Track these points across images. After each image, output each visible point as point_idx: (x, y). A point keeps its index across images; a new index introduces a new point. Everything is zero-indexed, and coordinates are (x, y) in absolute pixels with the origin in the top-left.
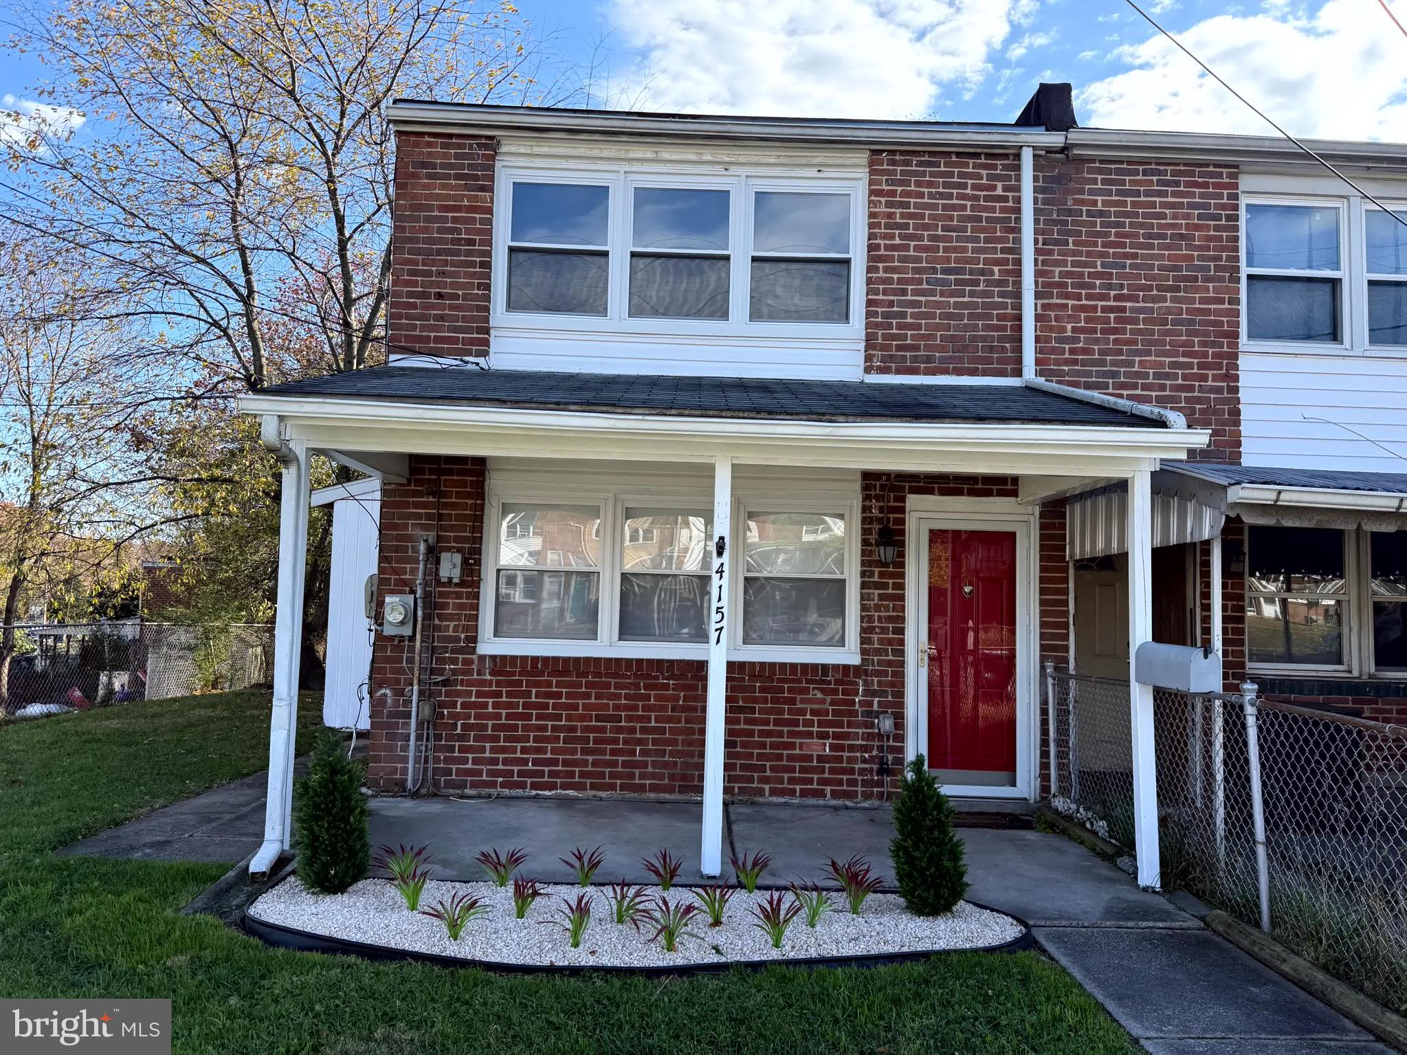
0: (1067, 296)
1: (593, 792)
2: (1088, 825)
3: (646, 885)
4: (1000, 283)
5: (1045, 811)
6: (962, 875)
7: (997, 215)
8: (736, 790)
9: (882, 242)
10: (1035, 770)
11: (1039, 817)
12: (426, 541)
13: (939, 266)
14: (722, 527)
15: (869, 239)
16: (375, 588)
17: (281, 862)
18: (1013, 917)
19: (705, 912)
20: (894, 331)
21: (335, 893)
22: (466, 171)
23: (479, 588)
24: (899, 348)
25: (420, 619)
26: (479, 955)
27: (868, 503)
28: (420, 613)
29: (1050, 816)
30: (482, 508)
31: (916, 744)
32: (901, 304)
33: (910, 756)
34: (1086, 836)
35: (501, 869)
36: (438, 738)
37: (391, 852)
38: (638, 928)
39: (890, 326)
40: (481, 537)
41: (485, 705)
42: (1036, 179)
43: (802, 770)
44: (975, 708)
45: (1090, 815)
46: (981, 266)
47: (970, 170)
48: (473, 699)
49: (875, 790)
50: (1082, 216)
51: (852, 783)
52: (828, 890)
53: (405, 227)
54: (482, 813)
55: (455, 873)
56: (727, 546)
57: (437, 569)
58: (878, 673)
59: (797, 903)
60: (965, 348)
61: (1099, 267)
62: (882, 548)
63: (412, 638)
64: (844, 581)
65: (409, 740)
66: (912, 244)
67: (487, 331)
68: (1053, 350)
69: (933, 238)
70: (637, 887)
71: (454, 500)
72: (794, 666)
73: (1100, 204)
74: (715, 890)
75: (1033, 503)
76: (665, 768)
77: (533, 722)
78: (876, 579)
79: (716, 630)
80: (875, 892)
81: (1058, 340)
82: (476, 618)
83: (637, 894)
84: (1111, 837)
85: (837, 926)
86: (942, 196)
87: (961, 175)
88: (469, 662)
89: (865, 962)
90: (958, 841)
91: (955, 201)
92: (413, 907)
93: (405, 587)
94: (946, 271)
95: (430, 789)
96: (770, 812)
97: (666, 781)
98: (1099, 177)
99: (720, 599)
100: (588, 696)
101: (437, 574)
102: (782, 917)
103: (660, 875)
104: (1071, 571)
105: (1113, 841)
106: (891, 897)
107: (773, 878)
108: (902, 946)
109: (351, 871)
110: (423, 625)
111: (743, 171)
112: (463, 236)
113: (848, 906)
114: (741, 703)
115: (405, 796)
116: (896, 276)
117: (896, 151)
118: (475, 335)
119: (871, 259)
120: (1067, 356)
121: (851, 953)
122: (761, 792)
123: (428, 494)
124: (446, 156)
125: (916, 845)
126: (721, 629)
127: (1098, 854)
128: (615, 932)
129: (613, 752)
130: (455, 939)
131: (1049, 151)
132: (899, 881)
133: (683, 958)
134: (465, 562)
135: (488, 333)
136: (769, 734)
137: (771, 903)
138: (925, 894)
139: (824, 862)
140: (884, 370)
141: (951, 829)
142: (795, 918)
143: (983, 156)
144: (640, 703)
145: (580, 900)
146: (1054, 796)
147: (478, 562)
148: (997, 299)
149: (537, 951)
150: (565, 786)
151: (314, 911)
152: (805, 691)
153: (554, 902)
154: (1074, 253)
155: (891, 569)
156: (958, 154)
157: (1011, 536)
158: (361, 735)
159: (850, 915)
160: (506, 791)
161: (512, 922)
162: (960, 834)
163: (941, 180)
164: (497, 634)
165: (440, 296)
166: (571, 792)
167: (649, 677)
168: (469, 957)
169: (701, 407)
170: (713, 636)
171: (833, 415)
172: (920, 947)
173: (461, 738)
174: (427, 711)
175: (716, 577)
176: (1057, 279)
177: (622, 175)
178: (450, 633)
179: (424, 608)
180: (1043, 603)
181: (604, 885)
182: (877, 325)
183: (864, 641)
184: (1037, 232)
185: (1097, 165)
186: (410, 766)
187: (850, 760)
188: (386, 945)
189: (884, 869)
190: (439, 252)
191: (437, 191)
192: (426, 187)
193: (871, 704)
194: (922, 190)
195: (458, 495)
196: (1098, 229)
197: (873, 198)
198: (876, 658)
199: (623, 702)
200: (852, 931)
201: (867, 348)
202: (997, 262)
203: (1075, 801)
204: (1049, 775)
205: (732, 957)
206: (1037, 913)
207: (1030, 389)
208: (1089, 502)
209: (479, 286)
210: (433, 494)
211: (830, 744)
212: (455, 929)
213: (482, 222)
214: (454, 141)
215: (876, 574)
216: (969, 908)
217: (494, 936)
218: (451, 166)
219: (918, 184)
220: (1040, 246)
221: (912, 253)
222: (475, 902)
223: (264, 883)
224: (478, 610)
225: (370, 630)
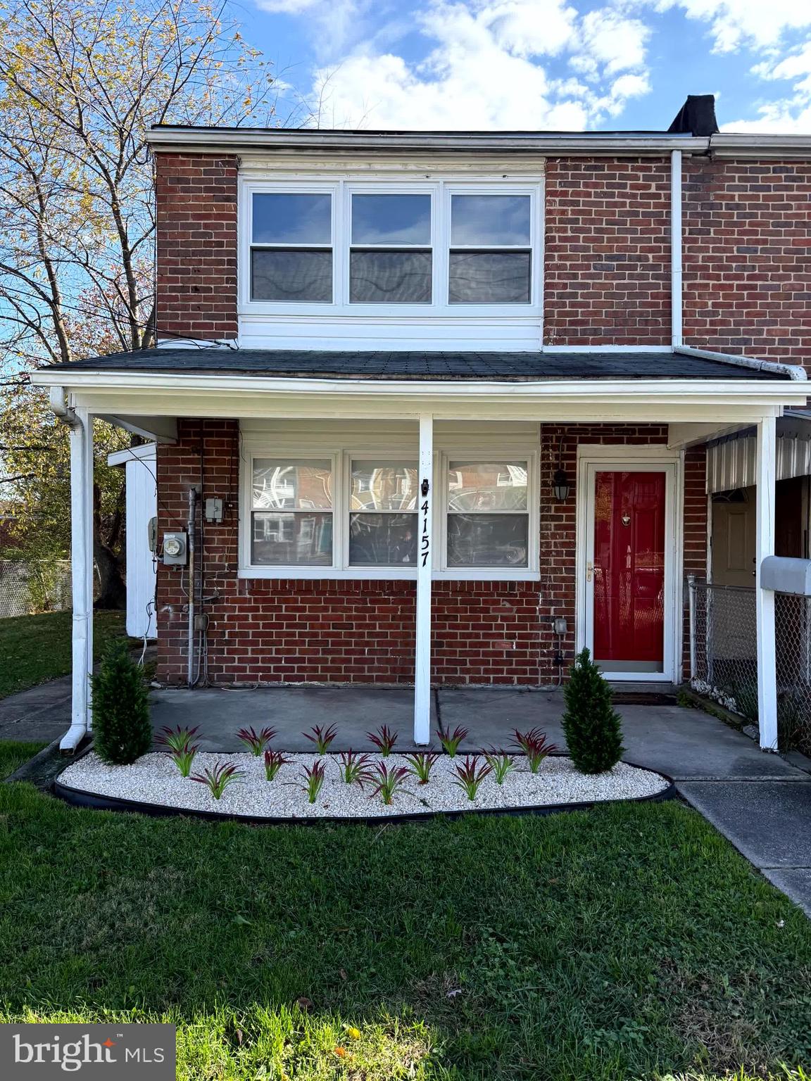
0: (709, 277)
1: (333, 683)
2: (720, 702)
3: (371, 752)
4: (653, 267)
5: (686, 691)
6: (618, 742)
7: (652, 210)
8: (444, 679)
9: (557, 235)
10: (678, 658)
11: (682, 695)
12: (194, 490)
13: (603, 254)
14: (426, 470)
15: (546, 233)
16: (156, 528)
17: (85, 741)
18: (660, 774)
19: (416, 774)
20: (568, 309)
21: (125, 764)
22: (214, 185)
23: (237, 526)
24: (572, 323)
25: (192, 552)
26: (236, 811)
27: (546, 452)
28: (191, 547)
29: (690, 695)
30: (237, 463)
31: (584, 640)
32: (573, 286)
33: (579, 650)
34: (718, 710)
35: (257, 744)
36: (211, 643)
37: (169, 732)
38: (362, 787)
39: (564, 305)
40: (238, 486)
41: (246, 618)
42: (684, 178)
43: (495, 663)
44: (632, 613)
45: (722, 693)
46: (638, 253)
47: (630, 172)
48: (237, 613)
49: (552, 677)
50: (722, 209)
51: (535, 672)
52: (513, 754)
53: (166, 233)
54: (247, 699)
55: (221, 747)
56: (430, 488)
57: (204, 512)
58: (555, 587)
59: (488, 765)
60: (625, 323)
61: (735, 252)
62: (557, 488)
63: (187, 567)
64: (527, 515)
65: (188, 646)
66: (582, 236)
67: (235, 317)
68: (697, 323)
69: (598, 231)
70: (364, 754)
71: (214, 457)
72: (487, 583)
73: (737, 199)
74: (423, 756)
75: (679, 448)
76: (387, 663)
77: (284, 630)
78: (553, 513)
79: (423, 555)
80: (551, 755)
81: (701, 314)
82: (236, 550)
83: (362, 760)
84: (738, 710)
85: (519, 782)
86: (605, 195)
87: (622, 177)
88: (231, 585)
89: (542, 811)
90: (617, 716)
91: (616, 199)
92: (185, 774)
93: (178, 526)
94: (609, 258)
95: (206, 682)
96: (469, 695)
97: (389, 673)
98: (737, 175)
99: (425, 530)
100: (326, 609)
101: (204, 516)
102: (475, 776)
103: (381, 745)
104: (710, 503)
105: (740, 713)
106: (563, 759)
107: (470, 746)
108: (572, 798)
109: (137, 746)
110: (194, 556)
111: (441, 178)
112: (213, 239)
113: (529, 767)
114: (446, 613)
115: (187, 688)
116: (568, 263)
117: (568, 157)
118: (225, 321)
119: (548, 249)
120: (708, 327)
121: (530, 804)
122: (462, 680)
123: (194, 452)
124: (196, 172)
125: (582, 719)
126: (427, 553)
127: (728, 724)
128: (344, 789)
129: (347, 652)
130: (218, 798)
131: (695, 153)
132: (570, 747)
133: (397, 810)
134: (225, 506)
135: (236, 320)
136: (469, 636)
137: (467, 766)
138: (590, 757)
139: (510, 733)
140: (558, 342)
141: (610, 706)
142: (487, 776)
143: (640, 160)
144: (367, 614)
145: (316, 766)
146: (693, 679)
147: (236, 506)
148: (651, 281)
149: (282, 806)
150: (311, 678)
151: (108, 778)
152: (497, 602)
153: (297, 768)
154: (714, 241)
155: (565, 505)
156: (619, 159)
157: (662, 476)
158: (151, 643)
159: (530, 774)
160: (265, 683)
161: (263, 784)
162: (617, 710)
163: (605, 181)
164: (253, 562)
165: (196, 289)
166: (316, 683)
167: (373, 594)
168: (228, 812)
169: (406, 373)
170: (421, 559)
171: (516, 376)
172: (586, 799)
173: (229, 643)
174: (200, 622)
175: (421, 512)
176: (700, 263)
177: (342, 182)
178: (217, 562)
179: (195, 543)
180: (686, 528)
181: (336, 753)
182: (553, 305)
183: (543, 562)
184: (684, 223)
185: (735, 165)
186: (190, 665)
187: (532, 654)
188: (163, 804)
189: (557, 737)
190: (194, 253)
191: (191, 203)
192: (182, 199)
193: (548, 611)
194: (590, 190)
195: (218, 453)
196: (735, 219)
197: (549, 198)
198: (552, 576)
199: (354, 613)
200: (532, 787)
201: (545, 324)
202: (651, 250)
203: (710, 683)
204: (689, 663)
205: (436, 808)
206: (679, 771)
207: (678, 355)
208: (724, 447)
209: (228, 280)
210: (198, 452)
211: (517, 643)
212: (217, 790)
213: (229, 227)
214: (203, 159)
215: (553, 509)
216: (625, 767)
217: (249, 795)
218: (200, 181)
219: (586, 185)
220: (687, 235)
221: (581, 243)
222: (233, 769)
223: (72, 757)
224: (237, 544)
225: (154, 561)
